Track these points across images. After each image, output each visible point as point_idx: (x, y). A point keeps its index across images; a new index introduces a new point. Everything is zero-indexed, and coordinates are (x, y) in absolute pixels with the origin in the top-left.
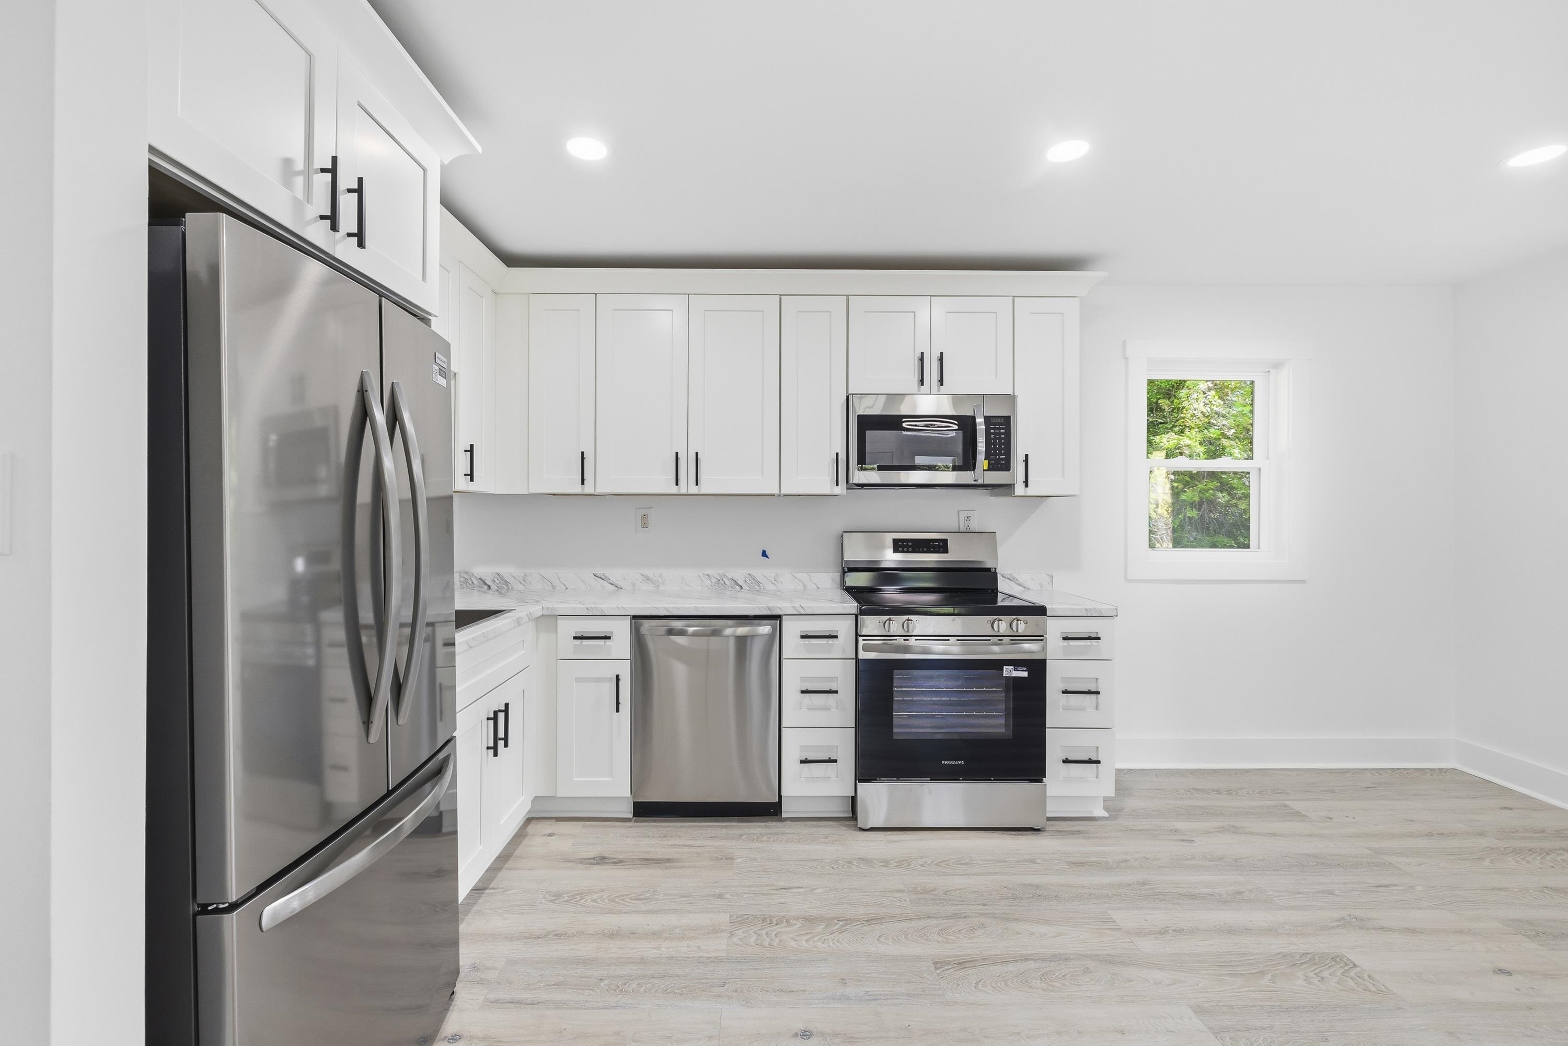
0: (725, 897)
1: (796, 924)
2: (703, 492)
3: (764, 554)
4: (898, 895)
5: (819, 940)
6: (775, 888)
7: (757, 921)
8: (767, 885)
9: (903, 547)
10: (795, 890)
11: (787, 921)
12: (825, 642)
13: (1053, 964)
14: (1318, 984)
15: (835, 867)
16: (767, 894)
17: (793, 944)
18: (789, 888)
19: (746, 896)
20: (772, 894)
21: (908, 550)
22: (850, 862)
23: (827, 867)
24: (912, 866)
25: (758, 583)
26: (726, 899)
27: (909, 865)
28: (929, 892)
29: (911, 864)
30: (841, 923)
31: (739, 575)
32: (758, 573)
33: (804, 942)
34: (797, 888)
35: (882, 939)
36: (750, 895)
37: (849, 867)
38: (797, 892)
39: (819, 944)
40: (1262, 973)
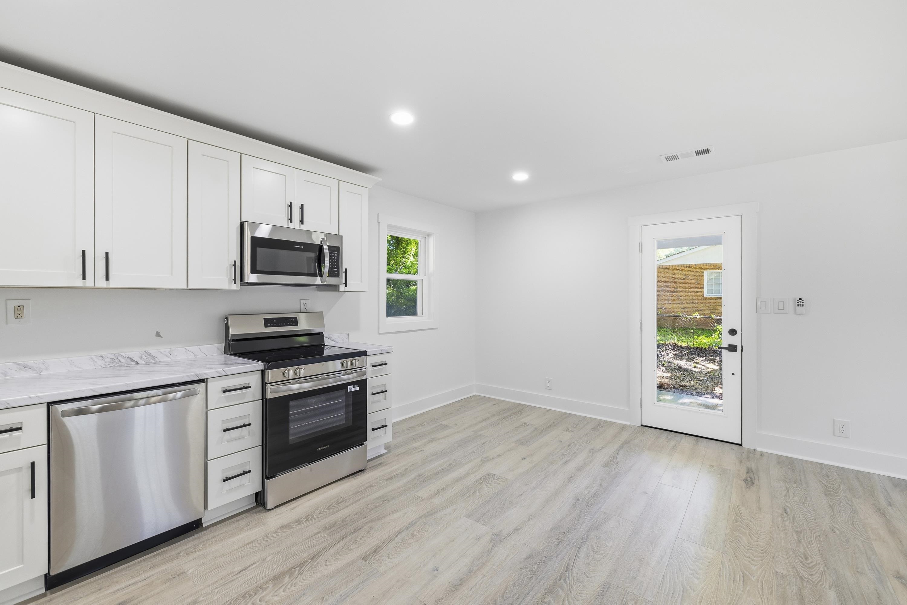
0: (199, 601)
1: (269, 586)
2: (112, 285)
3: (158, 334)
4: (318, 536)
5: (291, 586)
6: (236, 573)
7: (239, 601)
8: (228, 575)
9: (270, 323)
10: (252, 567)
11: (262, 588)
12: (240, 392)
13: (411, 528)
14: (490, 486)
15: (268, 540)
16: (233, 580)
17: (276, 598)
18: (246, 568)
19: (216, 590)
20: (237, 578)
21: (274, 325)
22: (276, 532)
23: (263, 542)
24: (315, 516)
25: (153, 357)
26: (201, 601)
27: (313, 517)
28: (334, 525)
29: (314, 516)
30: (298, 569)
31: (135, 354)
32: (153, 351)
33: (282, 593)
34: (252, 565)
35: (328, 563)
36: (220, 588)
37: (277, 535)
38: (253, 568)
39: (293, 588)
40: (475, 492)
